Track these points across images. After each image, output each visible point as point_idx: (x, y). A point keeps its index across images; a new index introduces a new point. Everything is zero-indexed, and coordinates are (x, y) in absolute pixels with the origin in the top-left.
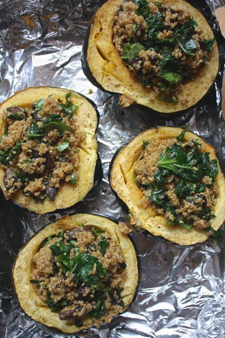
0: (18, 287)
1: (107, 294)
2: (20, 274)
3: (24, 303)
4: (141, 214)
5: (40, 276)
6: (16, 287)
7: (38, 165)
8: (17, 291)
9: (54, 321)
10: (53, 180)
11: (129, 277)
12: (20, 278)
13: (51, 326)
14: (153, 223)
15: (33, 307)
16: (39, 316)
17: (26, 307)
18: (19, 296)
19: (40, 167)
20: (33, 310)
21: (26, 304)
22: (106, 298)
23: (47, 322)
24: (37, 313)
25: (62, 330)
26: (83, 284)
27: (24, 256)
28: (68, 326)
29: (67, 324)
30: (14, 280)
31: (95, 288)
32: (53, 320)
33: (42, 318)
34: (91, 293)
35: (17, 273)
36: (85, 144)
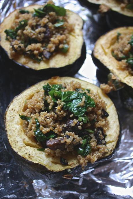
0: (9, 125)
1: (92, 136)
2: (12, 114)
3: (12, 140)
4: (120, 74)
5: (31, 113)
6: (7, 125)
7: (40, 33)
8: (8, 129)
9: (39, 159)
10: (50, 45)
11: (111, 127)
12: (12, 118)
13: (36, 163)
14: (131, 81)
15: (21, 144)
16: (25, 152)
17: (14, 144)
18: (9, 133)
19: (40, 34)
20: (20, 146)
21: (14, 141)
22: (91, 138)
23: (32, 159)
24: (23, 149)
25: (47, 167)
26: (72, 115)
27: (18, 102)
28: (54, 164)
29: (53, 162)
30: (6, 119)
31: (83, 121)
32: (39, 157)
33: (28, 154)
34: (79, 125)
35: (10, 114)
36: (74, 33)
